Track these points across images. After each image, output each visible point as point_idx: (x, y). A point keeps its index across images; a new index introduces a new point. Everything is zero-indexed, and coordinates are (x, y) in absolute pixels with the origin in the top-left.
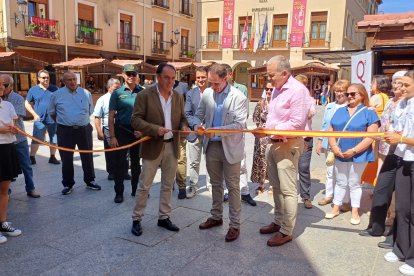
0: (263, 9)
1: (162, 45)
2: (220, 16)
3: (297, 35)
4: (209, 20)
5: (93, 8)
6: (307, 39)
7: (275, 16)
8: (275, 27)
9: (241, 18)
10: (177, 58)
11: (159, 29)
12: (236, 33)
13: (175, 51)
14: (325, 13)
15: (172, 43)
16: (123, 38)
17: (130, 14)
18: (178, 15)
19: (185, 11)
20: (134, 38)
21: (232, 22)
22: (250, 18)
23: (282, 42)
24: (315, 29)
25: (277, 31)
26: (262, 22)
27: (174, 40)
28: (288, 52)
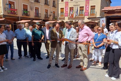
0: (76, 5)
1: (47, 16)
2: (64, 7)
3: (87, 13)
4: (61, 9)
5: (27, 5)
6: (89, 14)
7: (80, 7)
8: (80, 10)
9: (70, 8)
10: (52, 20)
11: (47, 11)
12: (69, 12)
13: (51, 18)
14: (95, 6)
15: (50, 15)
16: (36, 14)
17: (38, 7)
18: (52, 7)
19: (54, 6)
20: (39, 14)
21: (68, 9)
22: (73, 8)
23: (82, 15)
24: (92, 11)
25: (81, 12)
26: (76, 9)
27: (51, 15)
28: (84, 17)
